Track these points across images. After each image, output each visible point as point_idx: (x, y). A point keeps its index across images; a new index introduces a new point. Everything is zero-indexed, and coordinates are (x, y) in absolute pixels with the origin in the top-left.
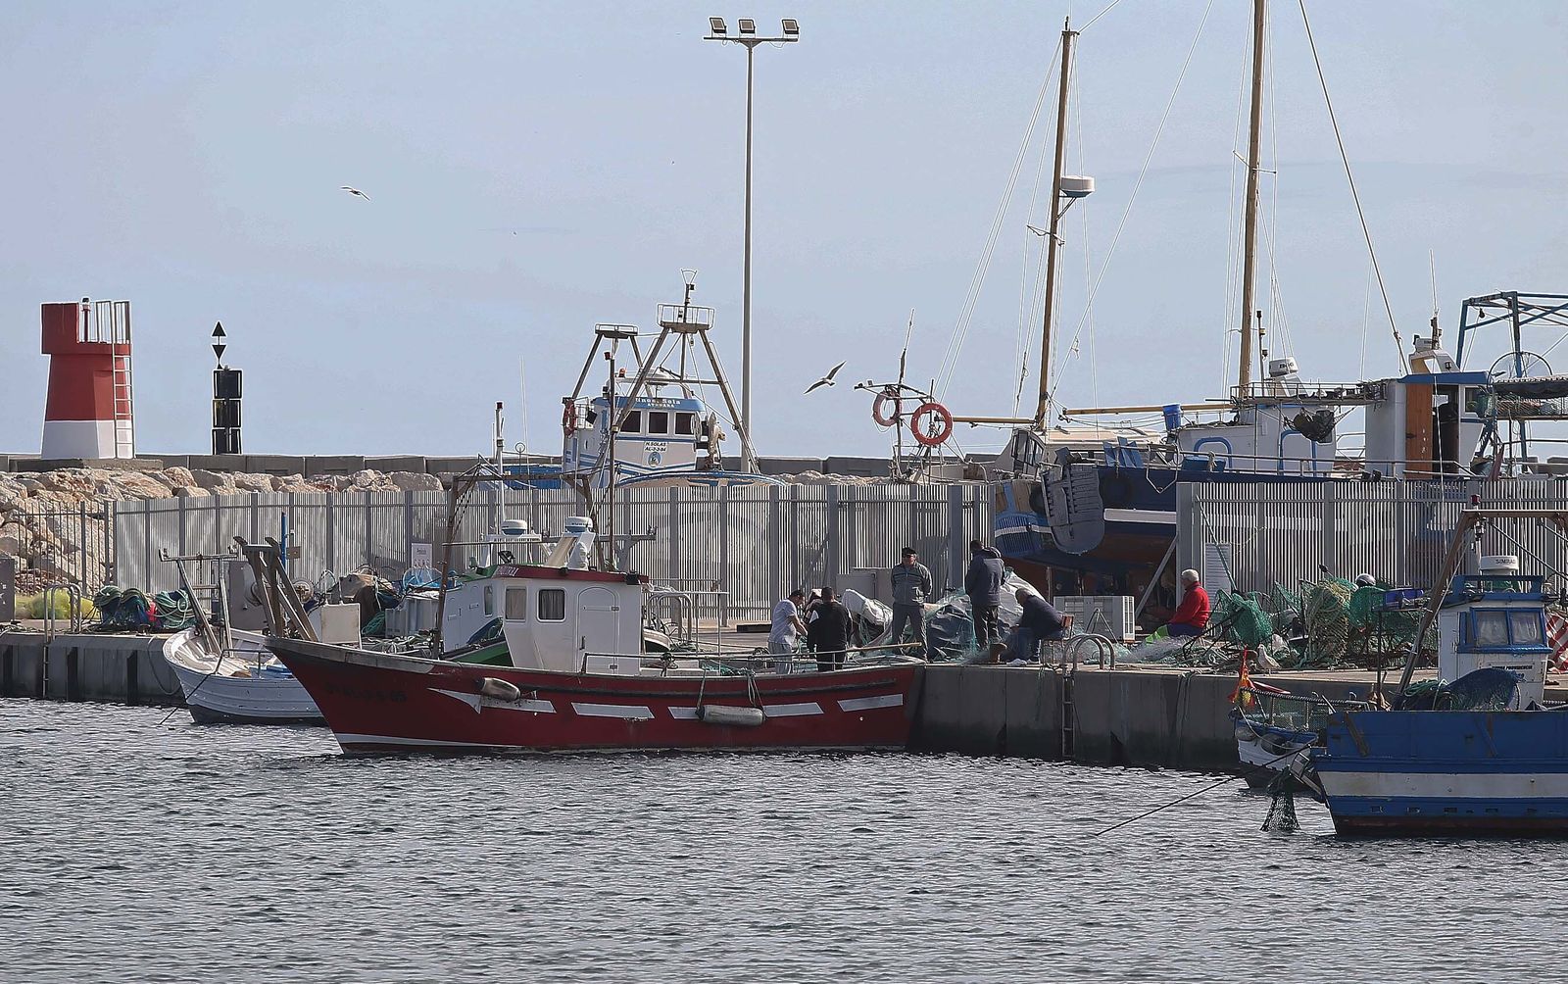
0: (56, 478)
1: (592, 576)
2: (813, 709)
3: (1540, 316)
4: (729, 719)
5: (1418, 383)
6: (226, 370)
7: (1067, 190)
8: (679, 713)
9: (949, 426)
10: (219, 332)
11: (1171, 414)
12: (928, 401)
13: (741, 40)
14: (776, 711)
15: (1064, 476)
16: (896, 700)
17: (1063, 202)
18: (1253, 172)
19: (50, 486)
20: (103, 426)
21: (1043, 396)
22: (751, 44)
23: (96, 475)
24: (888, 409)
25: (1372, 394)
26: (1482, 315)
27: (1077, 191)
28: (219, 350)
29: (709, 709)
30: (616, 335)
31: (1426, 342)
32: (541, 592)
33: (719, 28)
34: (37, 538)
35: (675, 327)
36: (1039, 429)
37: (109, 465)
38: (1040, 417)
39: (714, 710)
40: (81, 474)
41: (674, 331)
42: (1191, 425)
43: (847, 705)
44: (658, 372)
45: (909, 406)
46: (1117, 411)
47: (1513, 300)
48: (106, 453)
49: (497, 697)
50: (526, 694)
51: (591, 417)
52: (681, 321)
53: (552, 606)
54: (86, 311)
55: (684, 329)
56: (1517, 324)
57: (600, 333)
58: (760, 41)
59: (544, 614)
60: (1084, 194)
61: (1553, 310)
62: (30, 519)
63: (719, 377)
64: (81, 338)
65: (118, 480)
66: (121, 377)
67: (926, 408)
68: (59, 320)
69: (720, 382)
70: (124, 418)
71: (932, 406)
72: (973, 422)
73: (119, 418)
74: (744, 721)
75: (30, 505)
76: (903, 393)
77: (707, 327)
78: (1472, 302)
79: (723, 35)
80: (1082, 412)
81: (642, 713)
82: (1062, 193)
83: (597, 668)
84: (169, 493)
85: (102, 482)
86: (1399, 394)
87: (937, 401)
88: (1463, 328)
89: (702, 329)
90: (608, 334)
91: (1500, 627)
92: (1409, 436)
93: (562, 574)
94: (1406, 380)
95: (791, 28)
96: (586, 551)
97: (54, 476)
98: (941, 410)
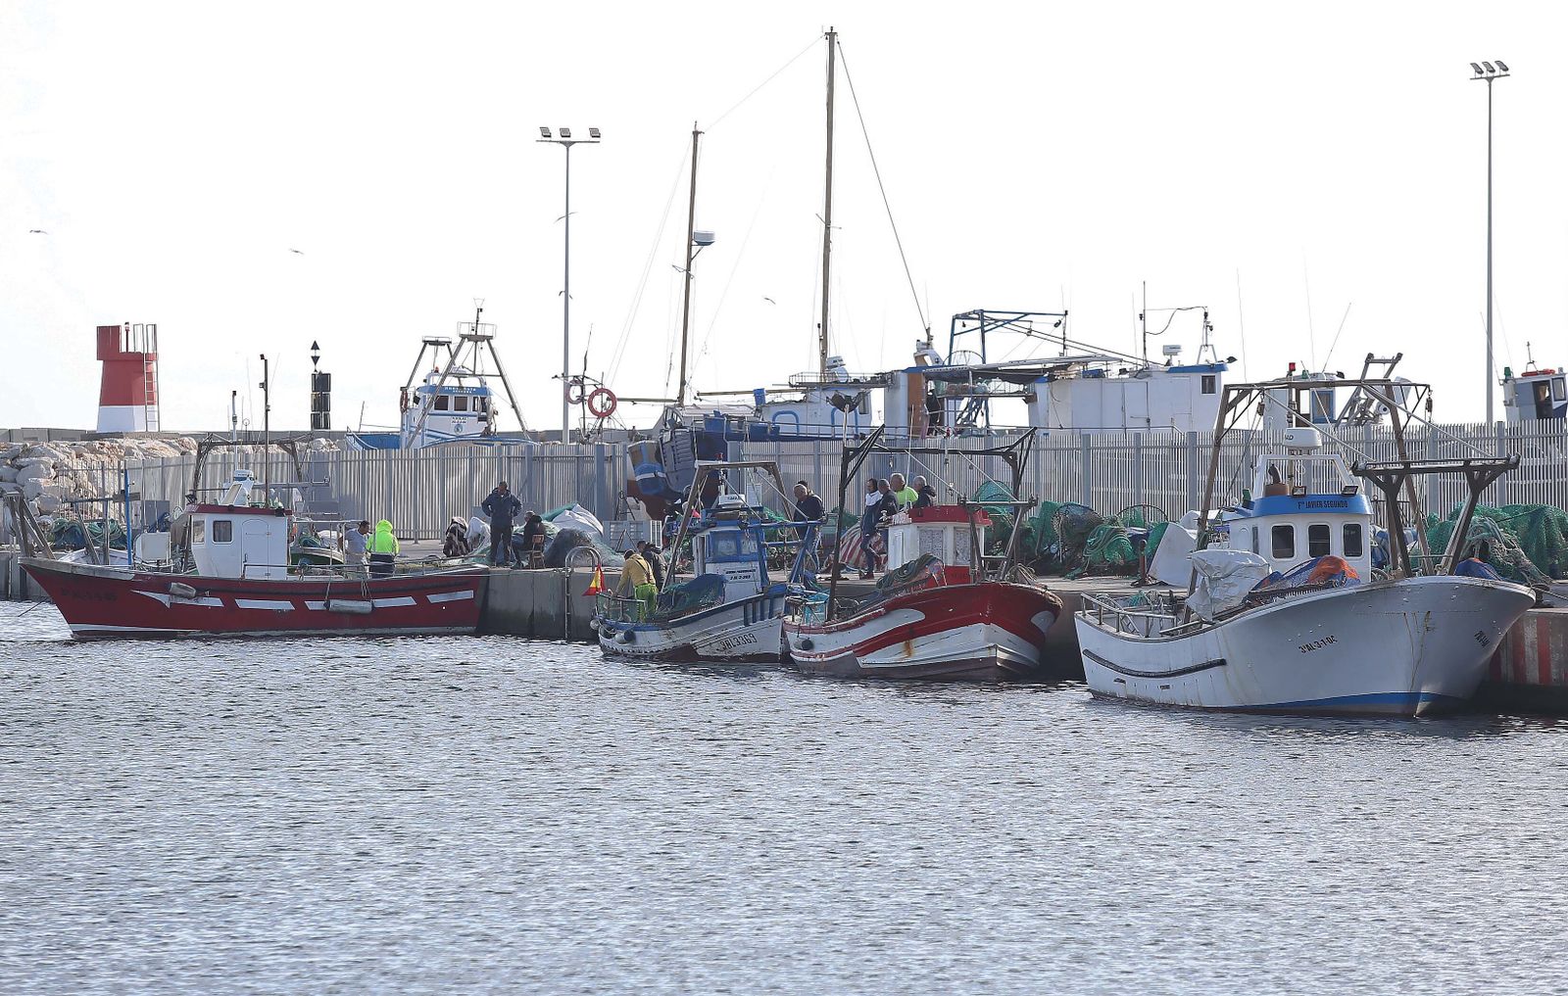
0: (98, 445)
1: (254, 510)
2: (409, 601)
3: (1001, 326)
4: (348, 609)
5: (917, 374)
6: (320, 373)
7: (699, 240)
8: (314, 605)
9: (614, 404)
10: (315, 347)
11: (759, 394)
12: (600, 387)
13: (561, 142)
14: (381, 603)
15: (672, 438)
16: (469, 594)
17: (695, 249)
18: (828, 228)
19: (93, 451)
20: (138, 410)
21: (683, 383)
22: (568, 144)
23: (127, 442)
24: (575, 392)
25: (883, 380)
26: (964, 326)
27: (705, 241)
28: (315, 359)
29: (333, 602)
30: (436, 343)
31: (923, 344)
32: (215, 522)
33: (546, 134)
34: (78, 487)
35: (470, 338)
36: (680, 405)
37: (140, 436)
38: (681, 397)
39: (336, 604)
40: (116, 442)
41: (469, 340)
42: (773, 403)
43: (433, 599)
44: (461, 369)
45: (589, 390)
46: (735, 393)
47: (981, 315)
48: (140, 428)
49: (181, 596)
50: (200, 594)
51: (416, 400)
52: (474, 333)
53: (222, 533)
54: (127, 331)
55: (476, 339)
56: (983, 332)
57: (426, 342)
58: (574, 142)
59: (217, 538)
60: (710, 243)
61: (1009, 322)
62: (75, 473)
63: (500, 372)
64: (124, 349)
65: (143, 446)
66: (150, 375)
67: (599, 391)
68: (108, 337)
69: (501, 375)
70: (153, 404)
71: (603, 390)
72: (634, 401)
73: (149, 404)
74: (359, 610)
75: (77, 464)
76: (586, 381)
77: (491, 337)
78: (957, 317)
79: (549, 139)
80: (710, 394)
81: (286, 606)
82: (694, 243)
83: (254, 574)
84: (178, 455)
85: (131, 448)
86: (903, 380)
87: (607, 386)
88: (953, 335)
89: (489, 339)
90: (432, 343)
91: (732, 544)
92: (910, 409)
93: (231, 510)
94: (909, 370)
95: (595, 134)
96: (247, 493)
97: (97, 444)
98: (609, 392)
